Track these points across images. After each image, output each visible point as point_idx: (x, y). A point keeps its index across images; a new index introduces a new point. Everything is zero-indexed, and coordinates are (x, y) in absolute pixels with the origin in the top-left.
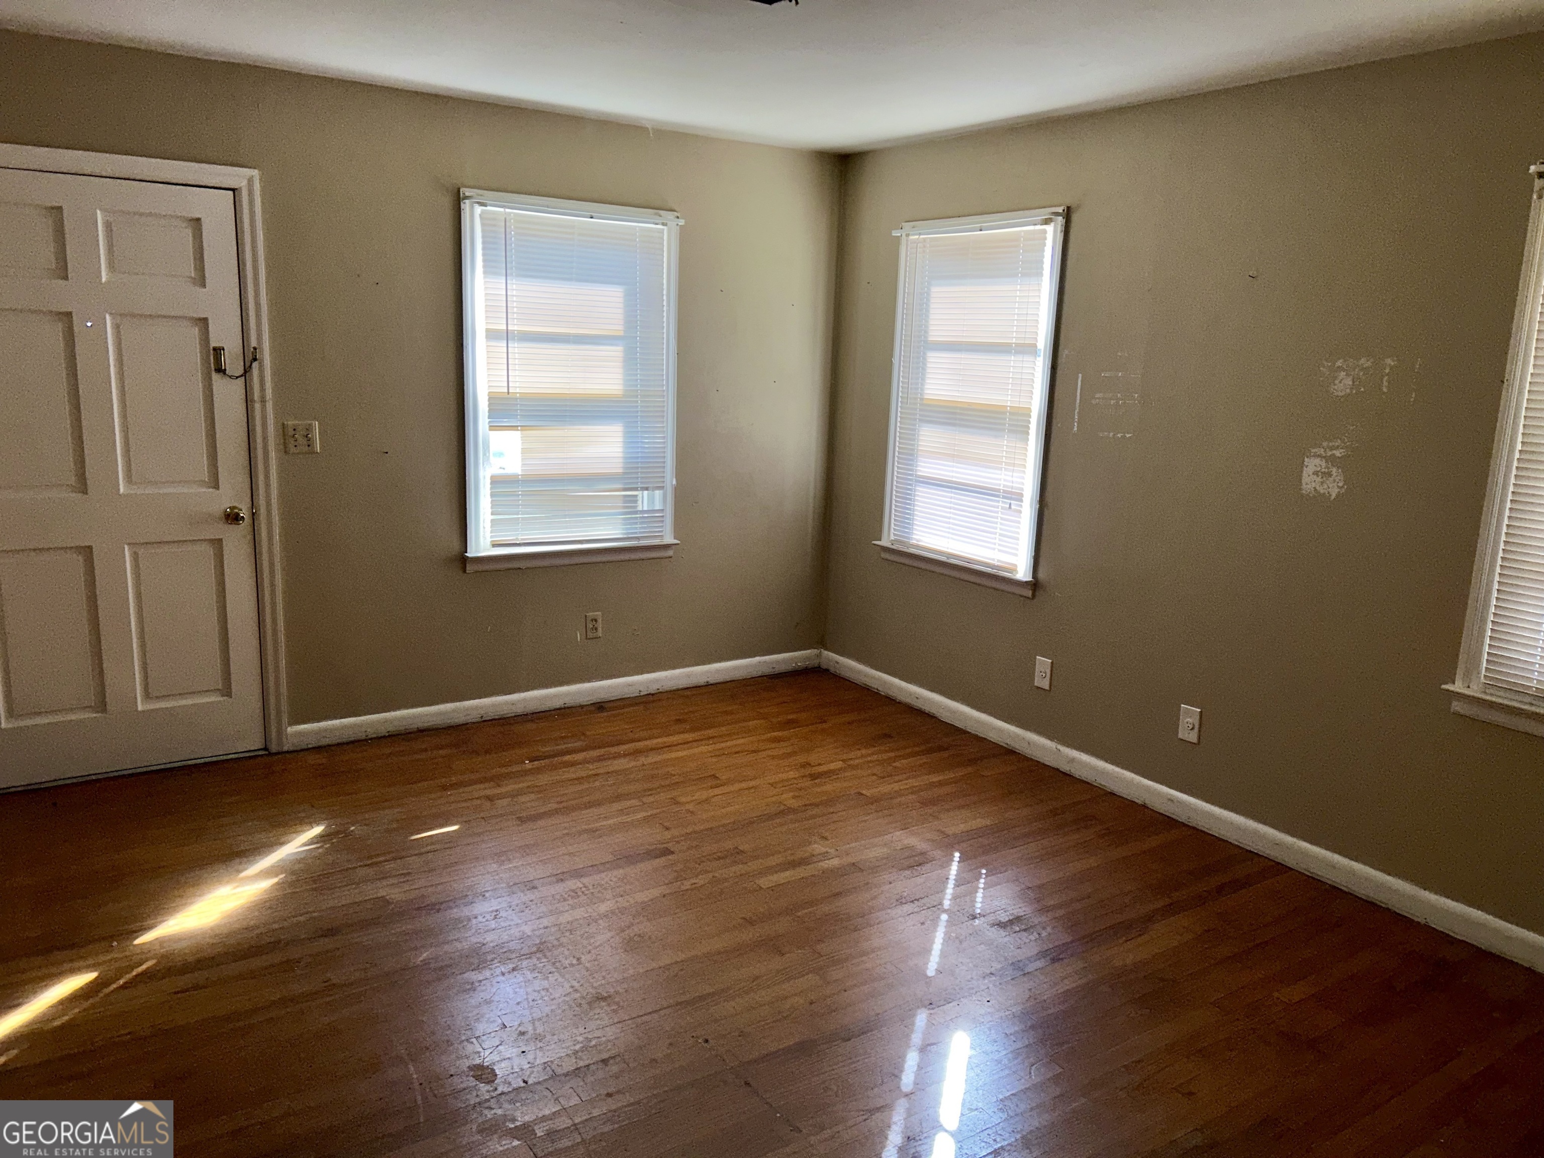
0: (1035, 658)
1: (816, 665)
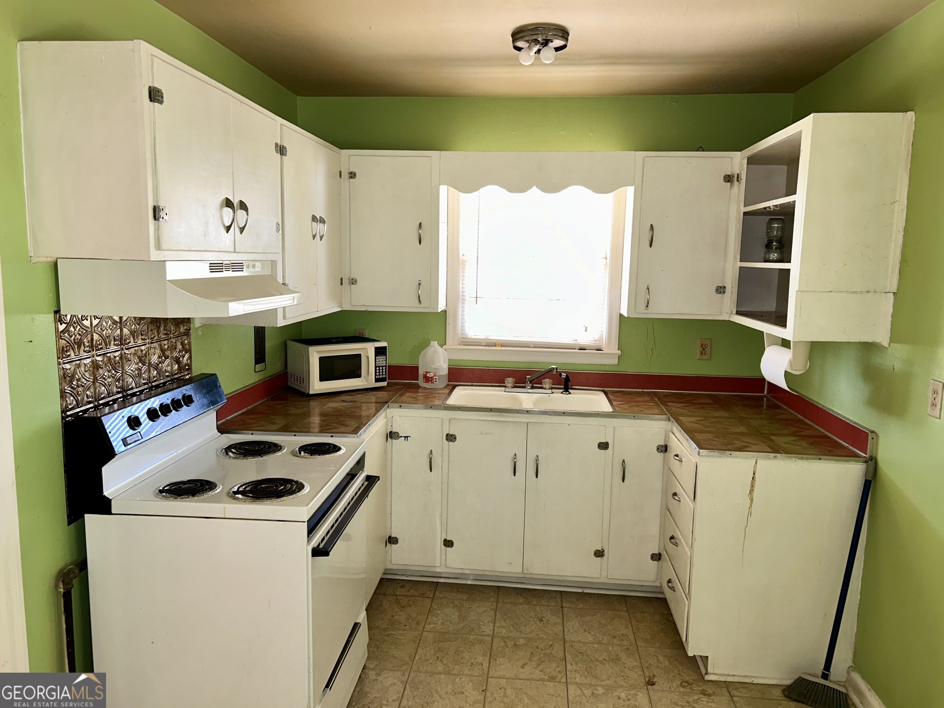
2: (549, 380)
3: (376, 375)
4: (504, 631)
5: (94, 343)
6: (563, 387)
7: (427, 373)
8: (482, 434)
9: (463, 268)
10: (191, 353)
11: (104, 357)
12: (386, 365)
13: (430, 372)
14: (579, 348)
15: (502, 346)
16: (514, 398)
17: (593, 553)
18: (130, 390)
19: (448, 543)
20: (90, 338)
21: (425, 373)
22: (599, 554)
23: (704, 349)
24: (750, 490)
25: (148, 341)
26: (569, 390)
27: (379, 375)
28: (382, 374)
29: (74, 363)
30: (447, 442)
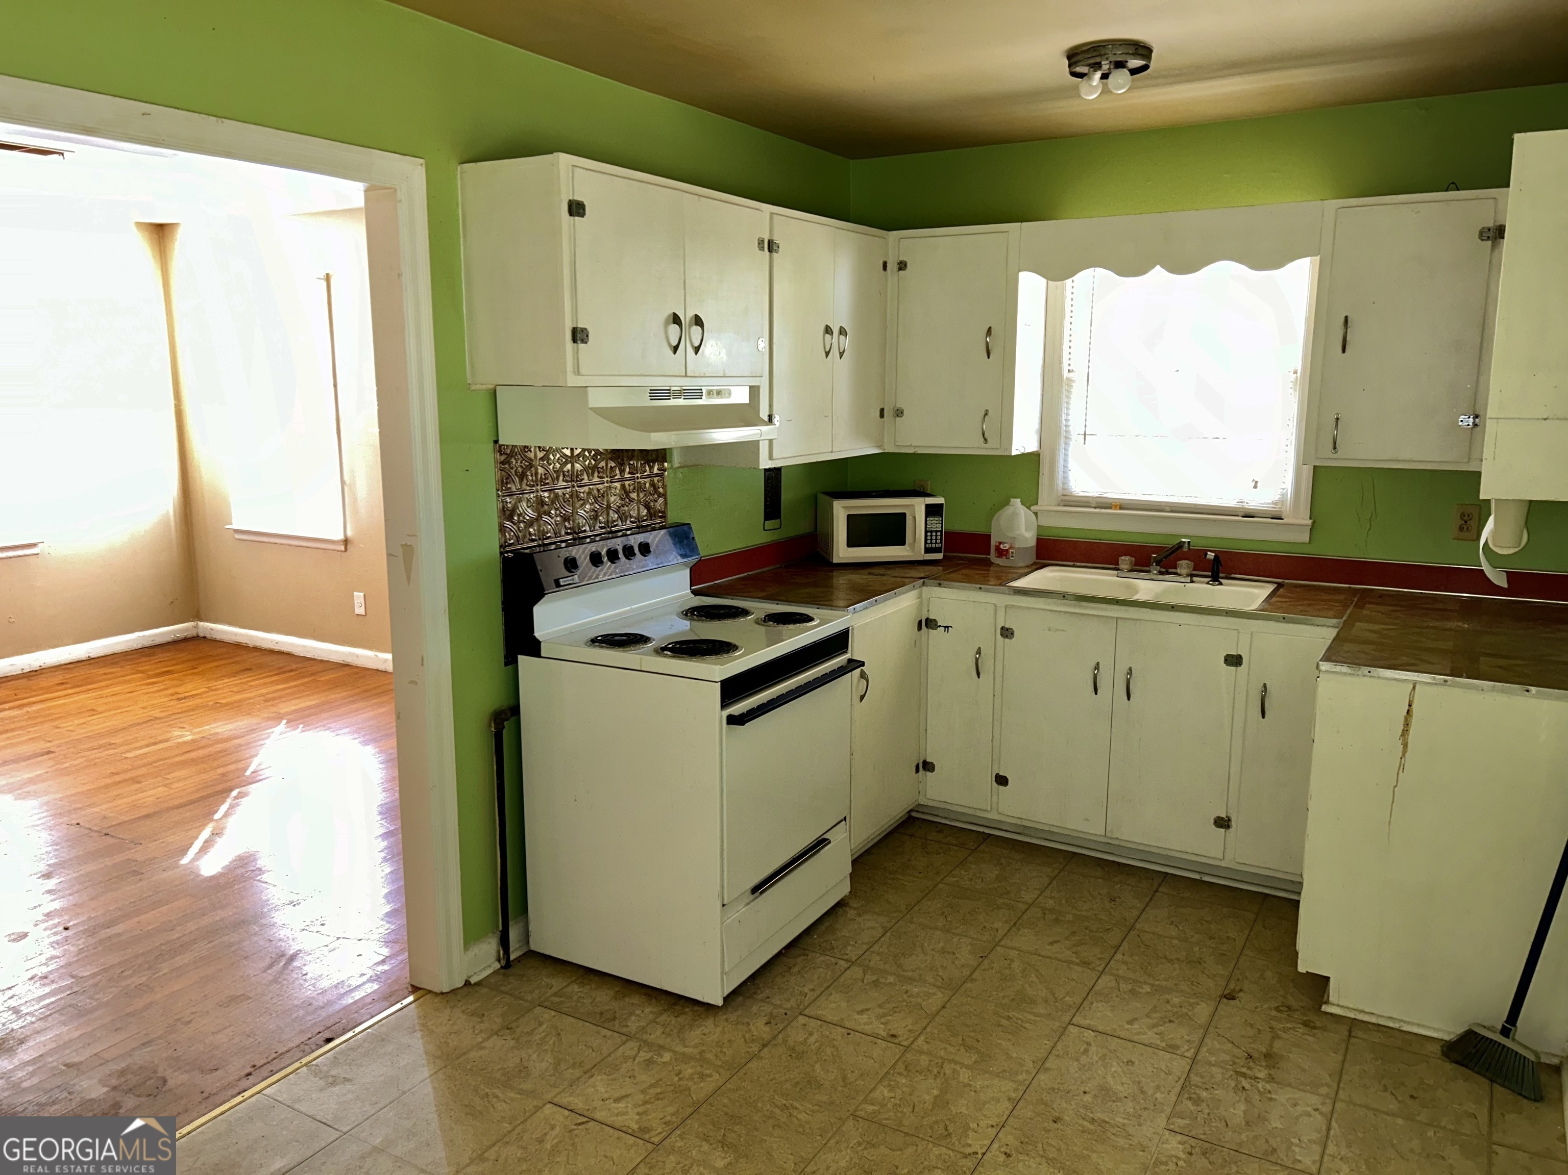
0: (353, 594)
1: (195, 635)
2: (1187, 561)
3: (926, 543)
4: (1051, 902)
5: (539, 476)
6: (1210, 574)
7: (1000, 543)
8: (1050, 630)
9: (1069, 392)
10: (665, 499)
11: (550, 494)
12: (941, 531)
13: (1004, 543)
14: (1243, 514)
15: (1121, 508)
16: (1129, 587)
17: (1212, 821)
18: (582, 532)
19: (1002, 780)
20: (534, 472)
21: (997, 544)
22: (1223, 823)
23: (1466, 522)
24: (1403, 730)
25: (605, 480)
26: (1221, 580)
27: (931, 543)
28: (936, 543)
29: (515, 497)
30: (1002, 639)
